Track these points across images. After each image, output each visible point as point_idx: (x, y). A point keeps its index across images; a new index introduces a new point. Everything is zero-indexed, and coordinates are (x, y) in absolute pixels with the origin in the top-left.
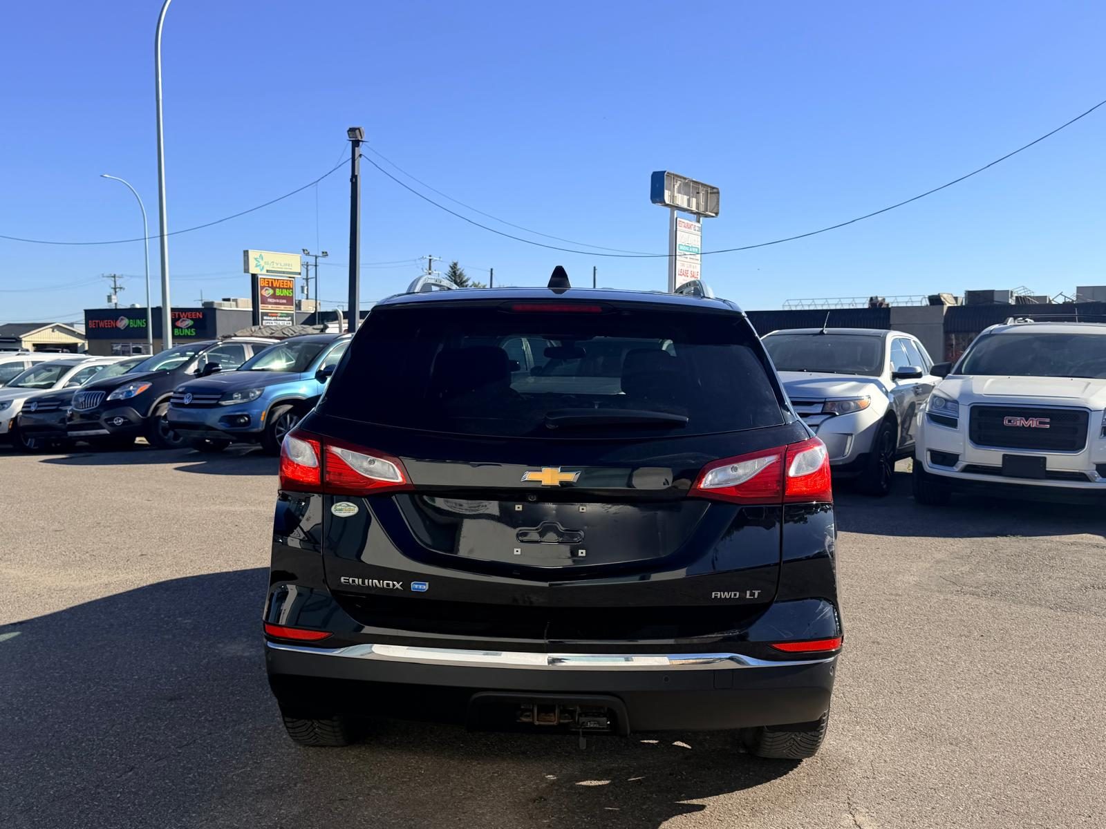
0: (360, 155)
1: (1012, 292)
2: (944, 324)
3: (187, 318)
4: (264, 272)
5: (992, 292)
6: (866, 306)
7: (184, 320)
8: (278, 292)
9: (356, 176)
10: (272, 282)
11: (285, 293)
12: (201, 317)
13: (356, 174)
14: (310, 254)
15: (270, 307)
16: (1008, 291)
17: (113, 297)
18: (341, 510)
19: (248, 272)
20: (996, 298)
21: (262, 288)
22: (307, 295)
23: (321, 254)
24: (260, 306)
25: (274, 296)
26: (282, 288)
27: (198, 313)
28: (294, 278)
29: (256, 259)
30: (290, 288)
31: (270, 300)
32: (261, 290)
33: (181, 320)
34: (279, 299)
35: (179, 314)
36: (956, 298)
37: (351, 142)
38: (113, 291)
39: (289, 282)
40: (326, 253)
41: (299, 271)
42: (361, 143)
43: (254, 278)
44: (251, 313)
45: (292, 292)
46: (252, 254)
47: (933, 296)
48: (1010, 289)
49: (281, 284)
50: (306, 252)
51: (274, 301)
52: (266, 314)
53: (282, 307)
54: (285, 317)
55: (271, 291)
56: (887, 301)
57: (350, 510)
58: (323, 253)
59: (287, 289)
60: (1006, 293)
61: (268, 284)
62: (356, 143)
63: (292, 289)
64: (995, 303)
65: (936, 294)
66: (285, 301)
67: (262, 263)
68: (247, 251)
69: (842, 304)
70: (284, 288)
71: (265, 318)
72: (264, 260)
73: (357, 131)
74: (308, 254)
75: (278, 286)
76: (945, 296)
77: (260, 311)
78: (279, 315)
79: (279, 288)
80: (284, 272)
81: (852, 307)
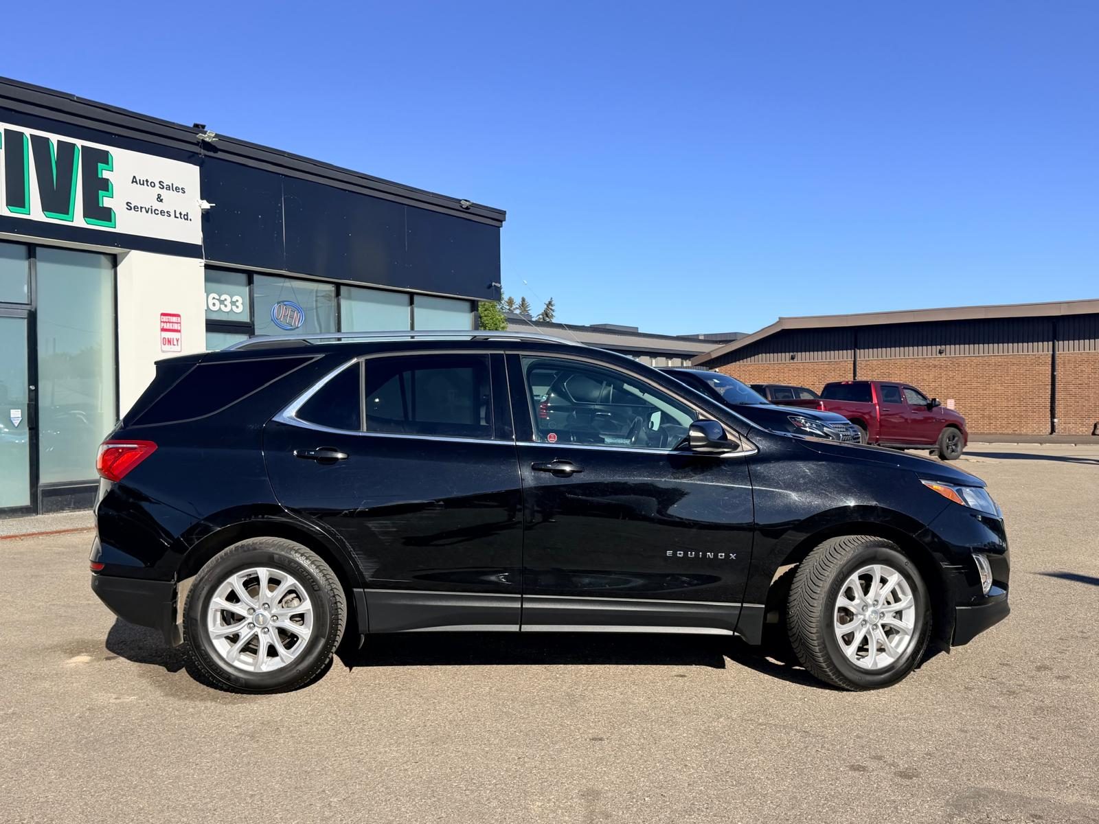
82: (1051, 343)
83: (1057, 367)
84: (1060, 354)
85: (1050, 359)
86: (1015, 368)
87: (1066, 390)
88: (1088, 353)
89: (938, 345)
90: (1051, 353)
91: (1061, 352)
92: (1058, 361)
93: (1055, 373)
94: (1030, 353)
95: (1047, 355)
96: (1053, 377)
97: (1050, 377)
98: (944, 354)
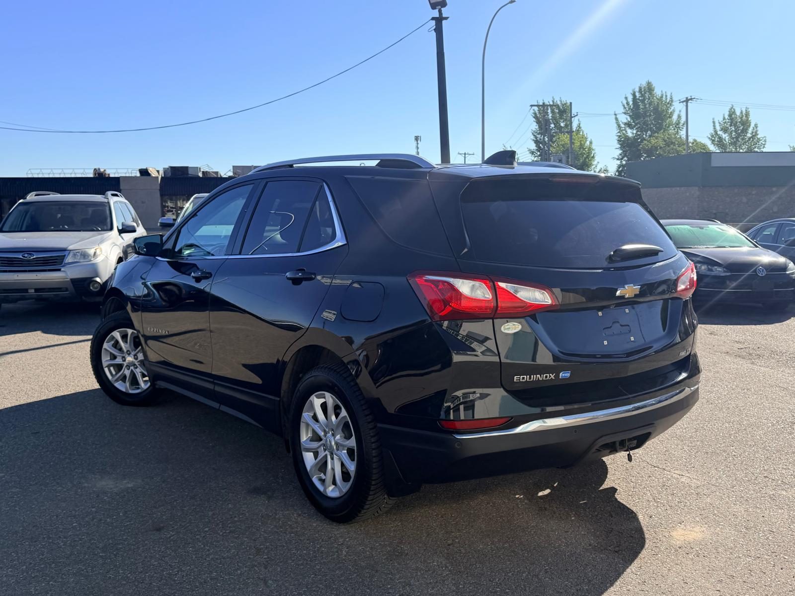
1: (200, 168)
2: (160, 190)
5: (187, 168)
6: (91, 176)
16: (198, 167)
18: (509, 328)
20: (190, 172)
36: (158, 171)
47: (141, 169)
48: (199, 166)
56: (108, 172)
57: (515, 328)
60: (197, 169)
64: (190, 176)
65: (145, 168)
69: (64, 173)
76: (151, 169)
81: (83, 176)
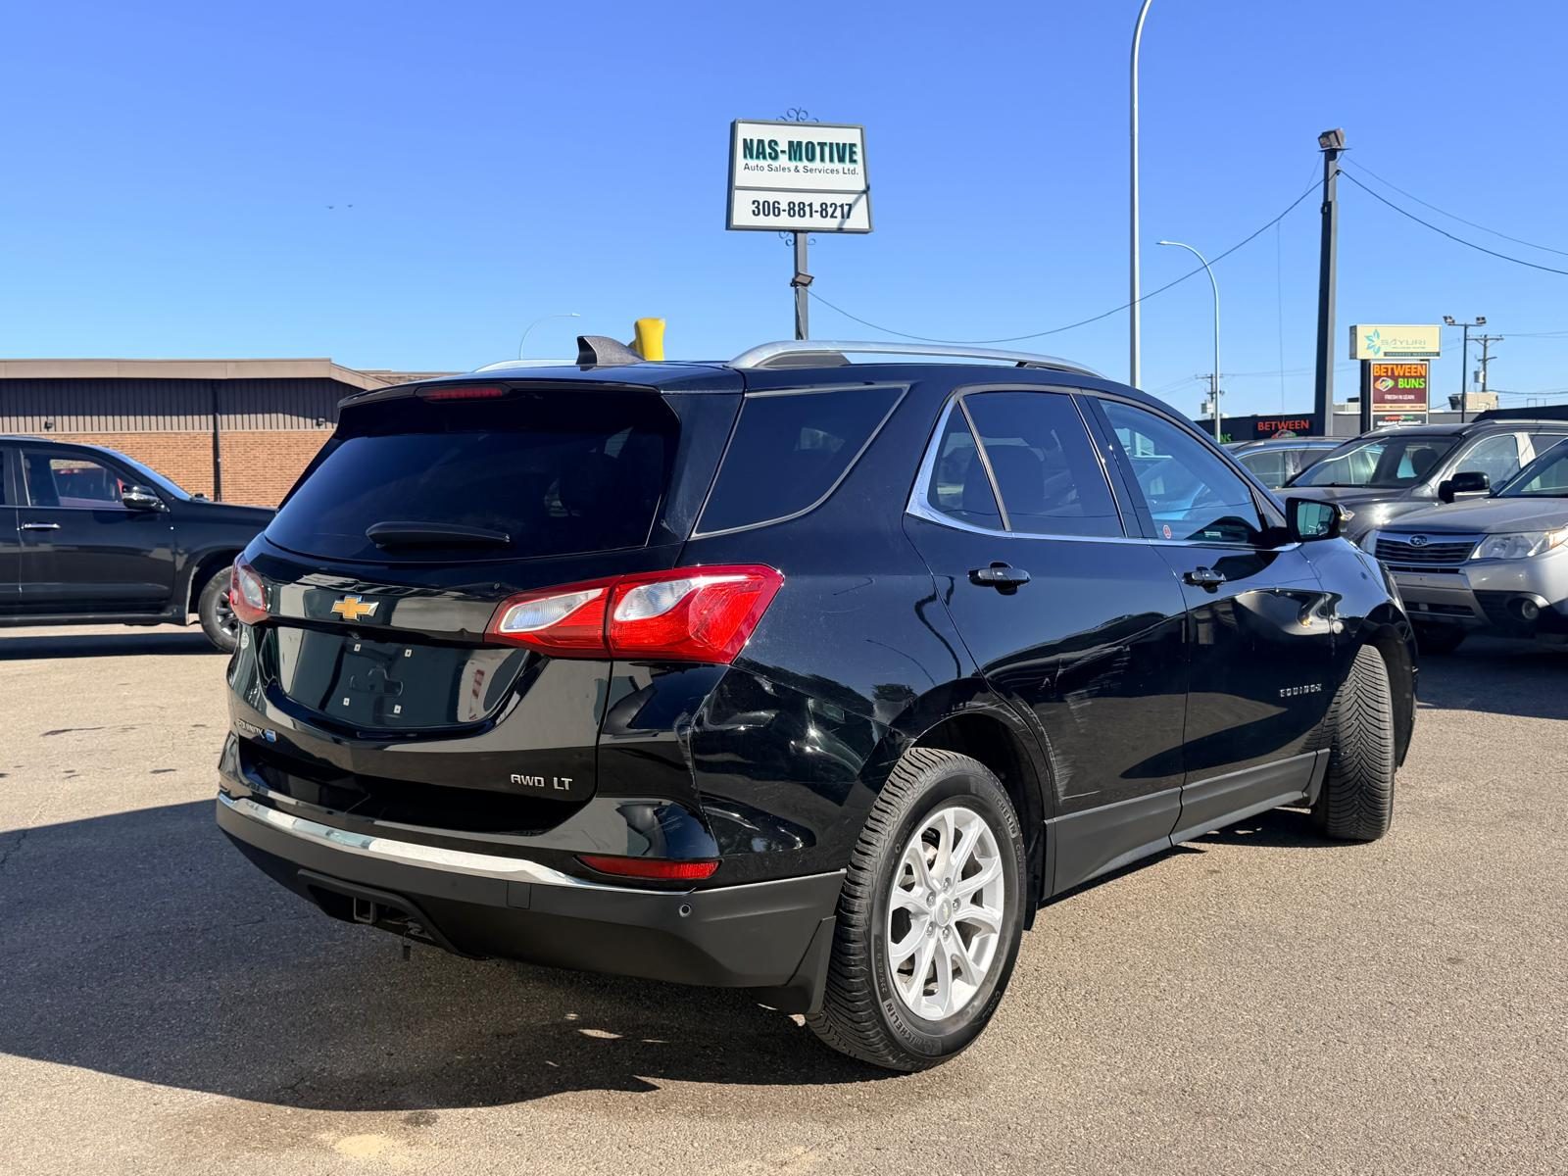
0: (1338, 172)
3: (1288, 429)
4: (1381, 355)
7: (1282, 433)
8: (1402, 384)
9: (1330, 202)
10: (1392, 369)
11: (1414, 383)
12: (1307, 427)
13: (1329, 200)
14: (1456, 323)
15: (1388, 406)
17: (1209, 405)
19: (1356, 358)
21: (1377, 378)
22: (1484, 385)
23: (1474, 322)
24: (1373, 406)
25: (1394, 390)
26: (1408, 377)
27: (1303, 422)
28: (1428, 360)
29: (1367, 337)
30: (1421, 376)
31: (1388, 397)
32: (1375, 381)
33: (1279, 432)
34: (1403, 394)
35: (1276, 425)
37: (1324, 153)
38: (1209, 397)
39: (1419, 367)
40: (1483, 319)
41: (1437, 350)
42: (1339, 154)
43: (1365, 365)
44: (1359, 418)
45: (1425, 382)
46: (1361, 331)
49: (1407, 370)
50: (1449, 320)
51: (1395, 397)
52: (1382, 418)
53: (1408, 406)
54: (1412, 420)
55: (1390, 383)
58: (1478, 319)
59: (1415, 377)
61: (1387, 372)
62: (1331, 154)
63: (1425, 377)
66: (1412, 397)
67: (1377, 342)
68: (1355, 327)
70: (1412, 377)
71: (1380, 423)
72: (1381, 338)
73: (1332, 136)
74: (1453, 323)
75: (1402, 374)
77: (1372, 413)
78: (1403, 418)
79: (1404, 377)
80: (1412, 354)
82: (211, 417)
83: (221, 452)
84: (225, 433)
85: (211, 440)
86: (161, 451)
87: (234, 482)
88: (262, 433)
89: (43, 415)
90: (212, 431)
91: (225, 430)
92: (221, 443)
93: (219, 460)
94: (183, 431)
95: (206, 434)
96: (217, 465)
97: (212, 466)
98: (53, 428)
